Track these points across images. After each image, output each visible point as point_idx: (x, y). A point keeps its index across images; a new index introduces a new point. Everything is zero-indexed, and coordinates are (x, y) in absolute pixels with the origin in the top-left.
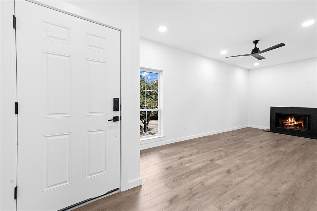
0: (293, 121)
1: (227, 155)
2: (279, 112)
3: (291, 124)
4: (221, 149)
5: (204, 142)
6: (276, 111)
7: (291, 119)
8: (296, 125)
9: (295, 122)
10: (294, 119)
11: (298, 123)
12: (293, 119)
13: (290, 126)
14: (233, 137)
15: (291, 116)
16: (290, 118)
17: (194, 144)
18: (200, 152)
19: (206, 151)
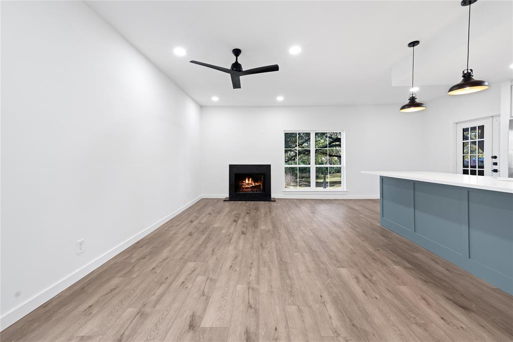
0: (250, 182)
1: (213, 281)
2: (239, 172)
3: (248, 186)
4: (191, 265)
5: (142, 260)
6: (235, 171)
7: (249, 180)
8: (255, 187)
9: (253, 184)
10: (252, 181)
11: (256, 184)
12: (250, 179)
13: (247, 188)
14: (194, 223)
15: (249, 176)
16: (247, 179)
17: (115, 281)
18: (148, 309)
19: (162, 296)
